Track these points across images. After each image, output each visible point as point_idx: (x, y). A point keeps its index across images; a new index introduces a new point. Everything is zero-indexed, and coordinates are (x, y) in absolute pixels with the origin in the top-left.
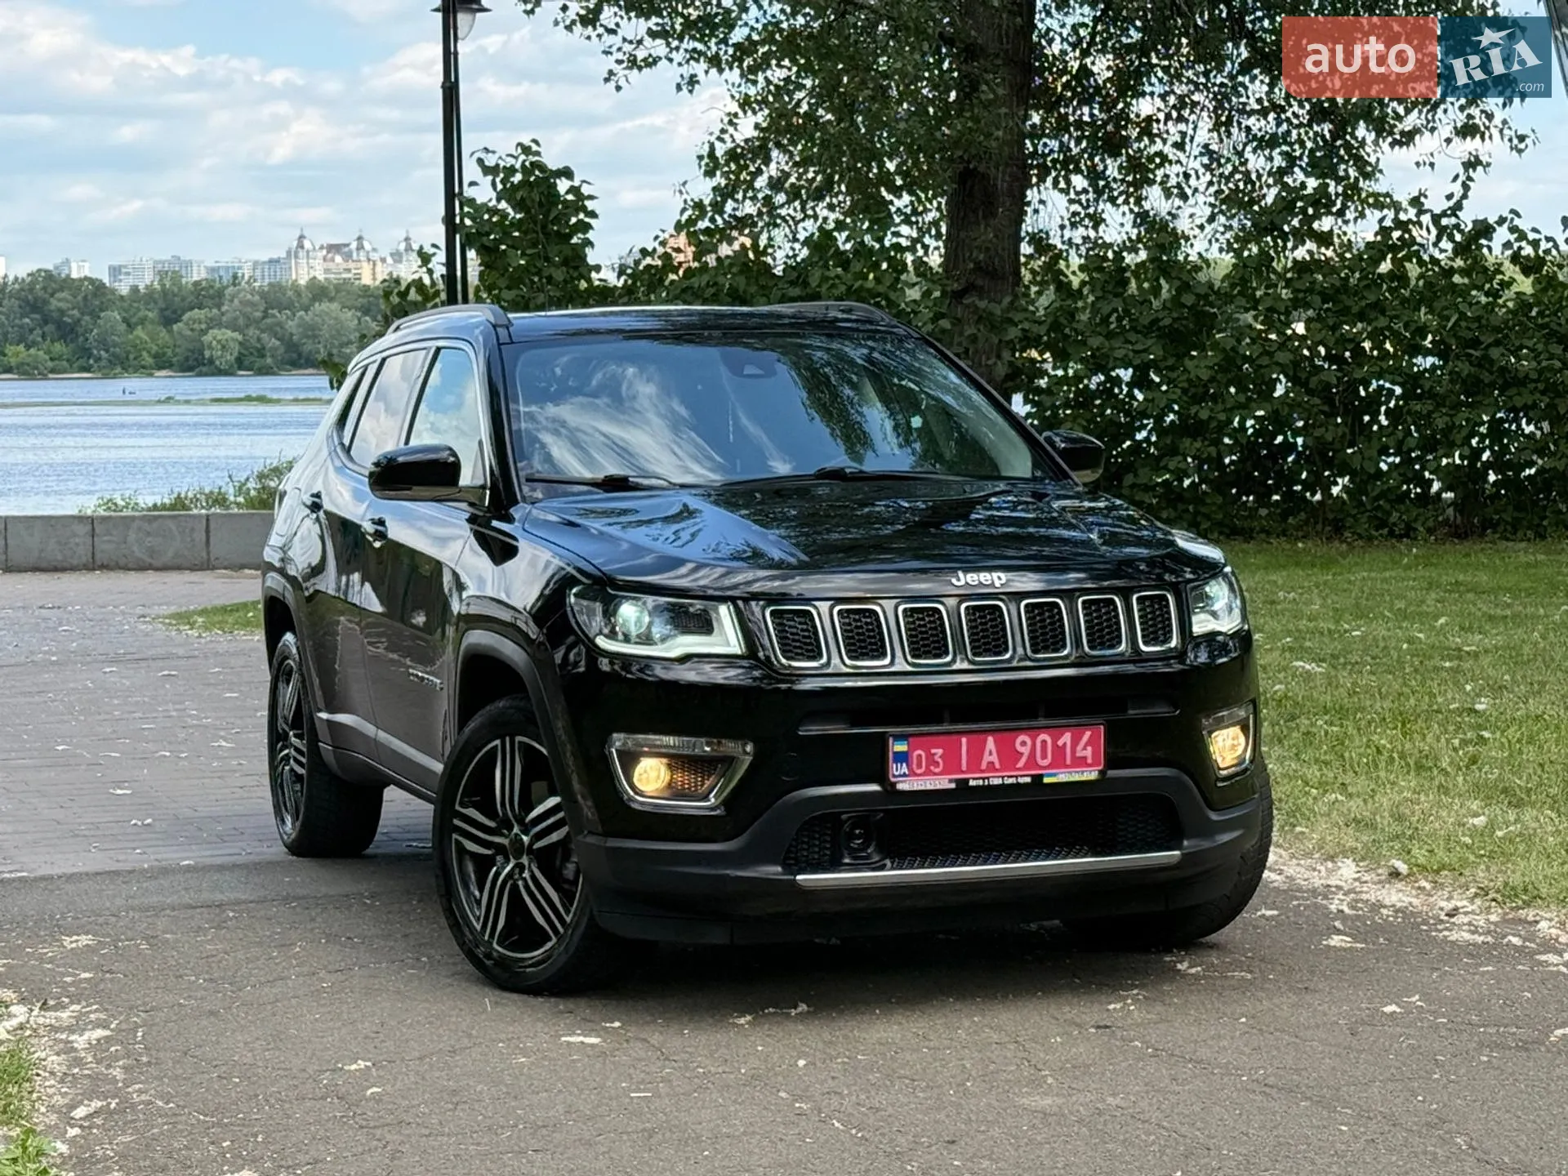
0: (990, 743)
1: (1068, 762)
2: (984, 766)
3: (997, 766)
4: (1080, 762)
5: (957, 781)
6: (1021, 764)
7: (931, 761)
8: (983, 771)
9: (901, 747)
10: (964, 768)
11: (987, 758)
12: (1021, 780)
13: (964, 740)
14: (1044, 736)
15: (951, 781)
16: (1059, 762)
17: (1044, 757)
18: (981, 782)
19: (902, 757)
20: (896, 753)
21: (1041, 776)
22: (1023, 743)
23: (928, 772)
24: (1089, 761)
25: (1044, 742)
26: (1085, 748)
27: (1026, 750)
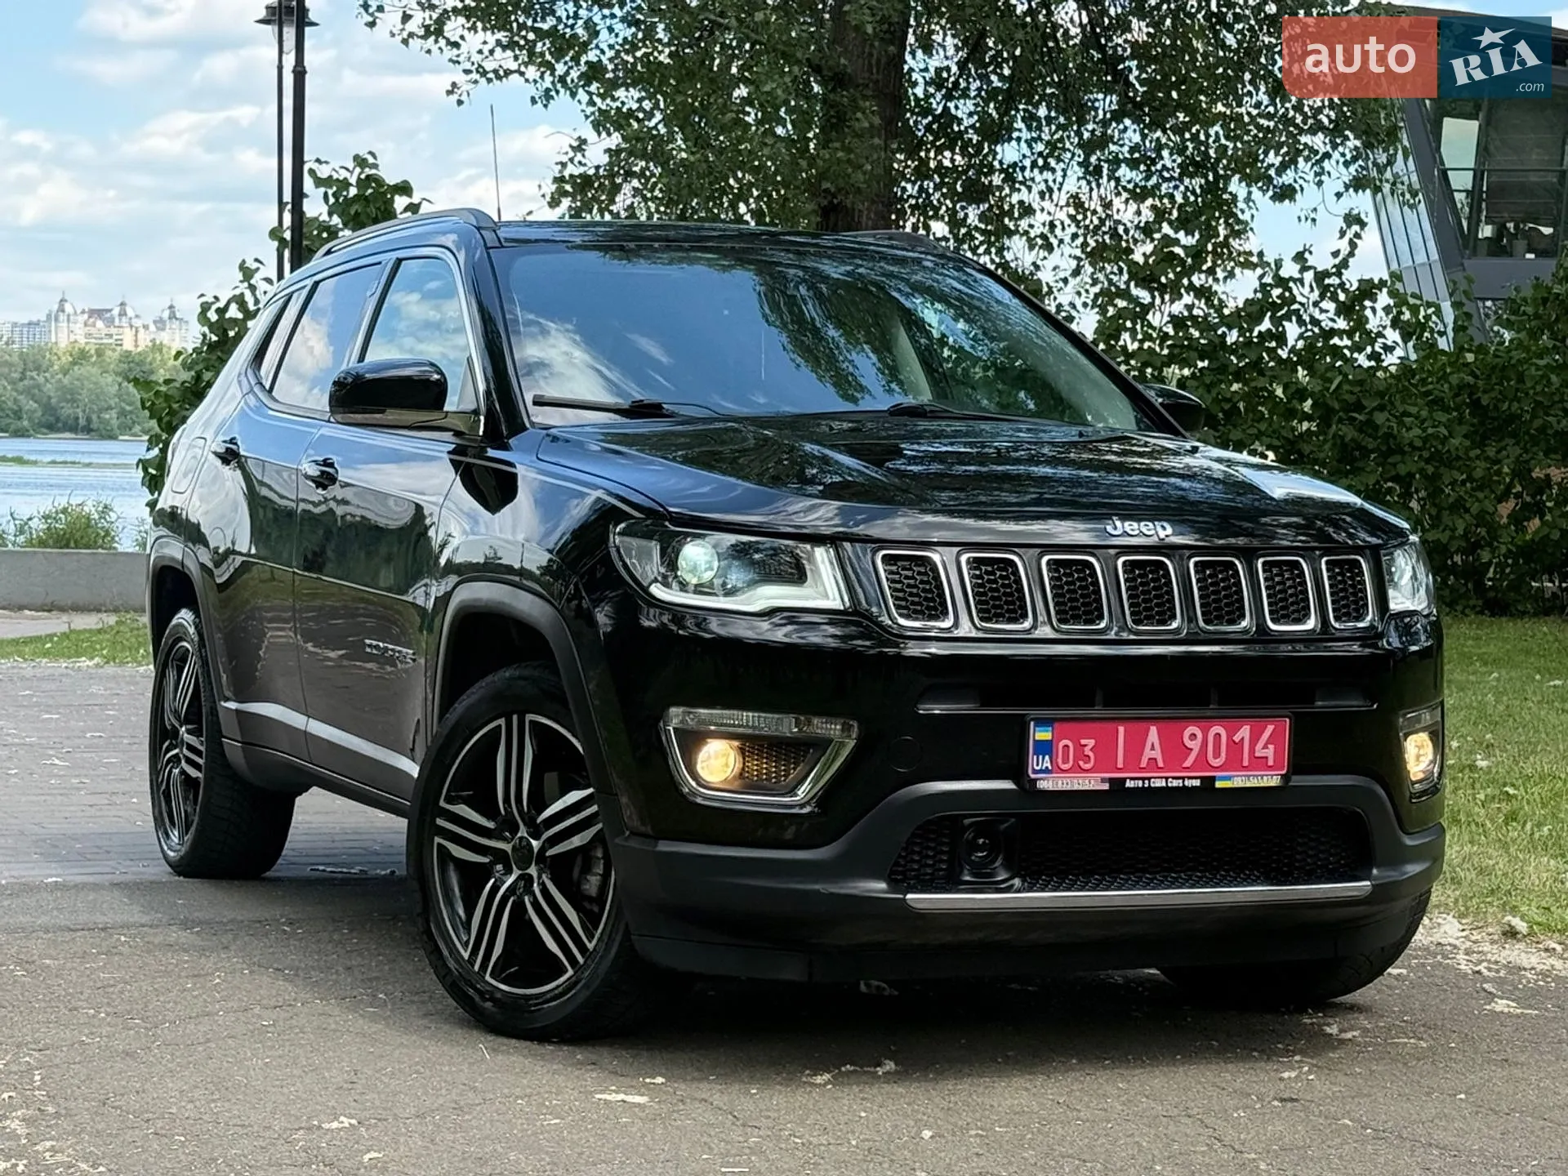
1: (1246, 763)
2: (1144, 764)
3: (1161, 764)
4: (1259, 763)
5: (1111, 781)
6: (1187, 764)
7: (1081, 755)
8: (1142, 769)
9: (1043, 735)
10: (1120, 765)
11: (1148, 753)
12: (1188, 783)
13: (1121, 729)
14: (1217, 729)
15: (1103, 780)
16: (1234, 762)
17: (1217, 755)
19: (1045, 748)
21: (1213, 779)
22: (1192, 735)
24: (1271, 763)
25: (1218, 735)
26: (1265, 747)
27: (1195, 745)
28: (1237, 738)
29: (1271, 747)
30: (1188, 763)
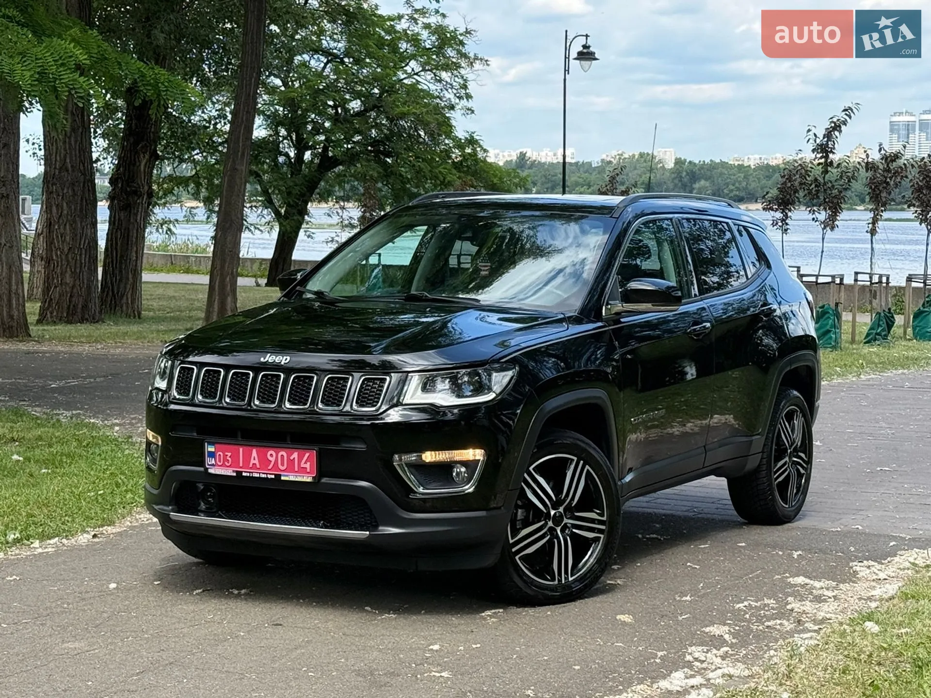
0: (254, 453)
1: (296, 469)
4: (303, 470)
5: (237, 472)
9: (211, 449)
11: (252, 461)
15: (234, 471)
18: (248, 474)
20: (209, 452)
23: (223, 465)
24: (308, 470)
26: (305, 463)
28: (292, 458)
29: (309, 463)
30: (270, 467)
